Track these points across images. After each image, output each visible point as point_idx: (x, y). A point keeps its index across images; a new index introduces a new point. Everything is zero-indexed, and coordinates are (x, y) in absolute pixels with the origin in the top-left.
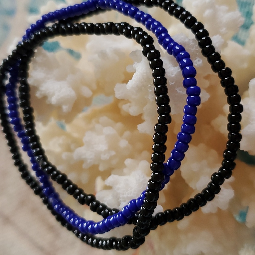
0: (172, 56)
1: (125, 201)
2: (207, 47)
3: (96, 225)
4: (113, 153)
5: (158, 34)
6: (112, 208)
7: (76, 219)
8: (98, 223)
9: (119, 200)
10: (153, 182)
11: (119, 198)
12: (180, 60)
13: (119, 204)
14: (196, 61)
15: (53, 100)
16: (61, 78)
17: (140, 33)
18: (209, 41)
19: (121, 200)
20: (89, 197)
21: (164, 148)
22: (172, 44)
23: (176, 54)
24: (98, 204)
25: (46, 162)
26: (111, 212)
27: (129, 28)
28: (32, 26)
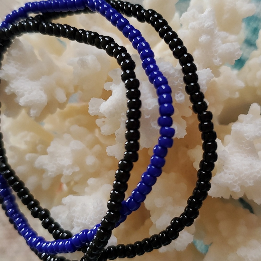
0: (152, 86)
1: (78, 226)
2: (192, 84)
3: (45, 244)
4: (77, 169)
5: (143, 57)
6: (65, 229)
7: (27, 230)
8: (48, 243)
9: (73, 223)
10: (107, 221)
11: (72, 221)
12: (160, 93)
13: (73, 228)
14: (178, 95)
15: (22, 101)
16: (34, 78)
17: (123, 55)
18: (195, 78)
19: (75, 224)
20: (44, 212)
21: (125, 187)
22: (155, 73)
23: (157, 85)
24: (51, 221)
25: (5, 165)
26: (63, 234)
27: (112, 45)
28: (13, 12)
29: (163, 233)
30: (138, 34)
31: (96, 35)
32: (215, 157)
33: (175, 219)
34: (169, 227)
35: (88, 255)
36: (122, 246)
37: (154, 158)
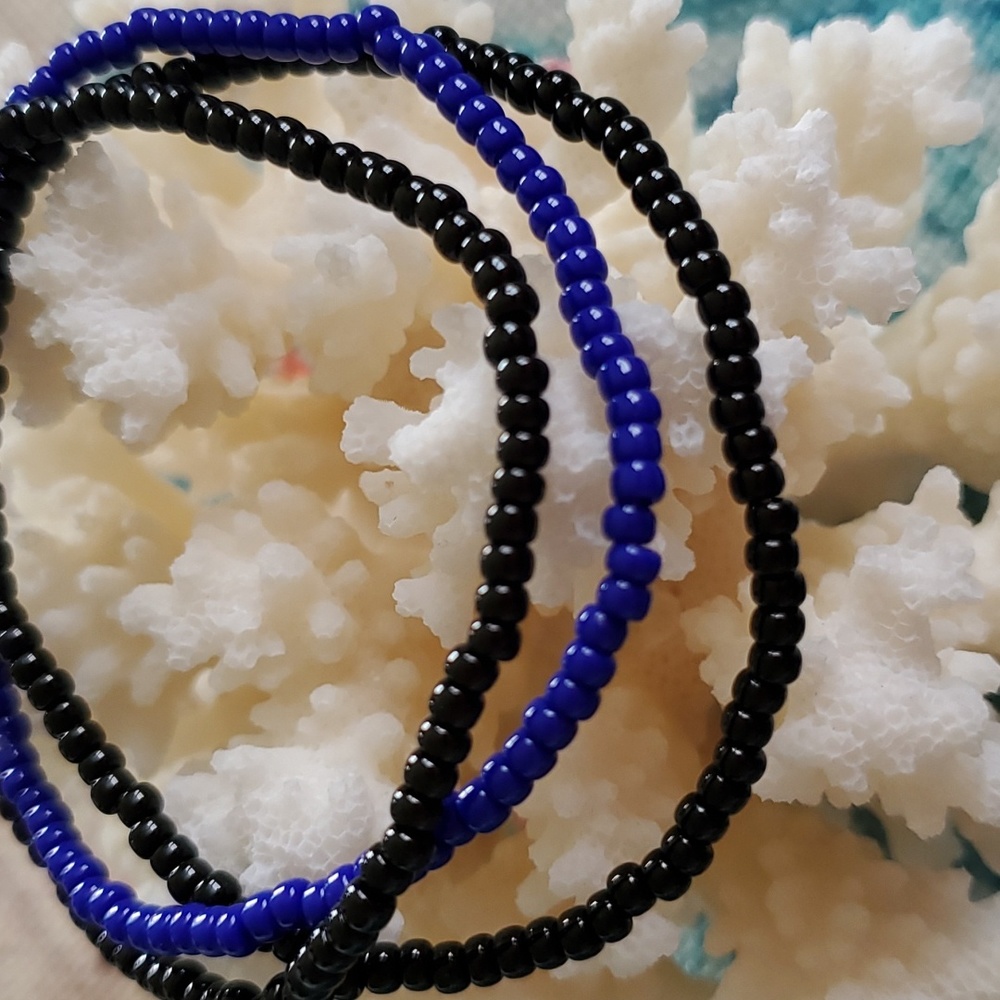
0: (593, 384)
1: (267, 861)
2: (738, 396)
3: (136, 915)
4: (276, 649)
5: (568, 275)
6: (216, 868)
7: (70, 854)
8: (150, 911)
9: (247, 848)
10: (383, 862)
11: (247, 840)
12: (618, 418)
13: (245, 864)
14: (683, 429)
15: (94, 381)
17: (498, 264)
18: (751, 374)
19: (255, 853)
20: (139, 796)
21: (462, 745)
22: (608, 341)
23: (613, 387)
24: (166, 832)
25: (7, 607)
26: (206, 883)
27: (459, 221)
28: (82, 38)
29: (575, 913)
30: (555, 183)
31: (402, 173)
32: (792, 665)
33: (625, 870)
34: (600, 897)
35: (298, 973)
36: (422, 945)
37: (578, 650)
